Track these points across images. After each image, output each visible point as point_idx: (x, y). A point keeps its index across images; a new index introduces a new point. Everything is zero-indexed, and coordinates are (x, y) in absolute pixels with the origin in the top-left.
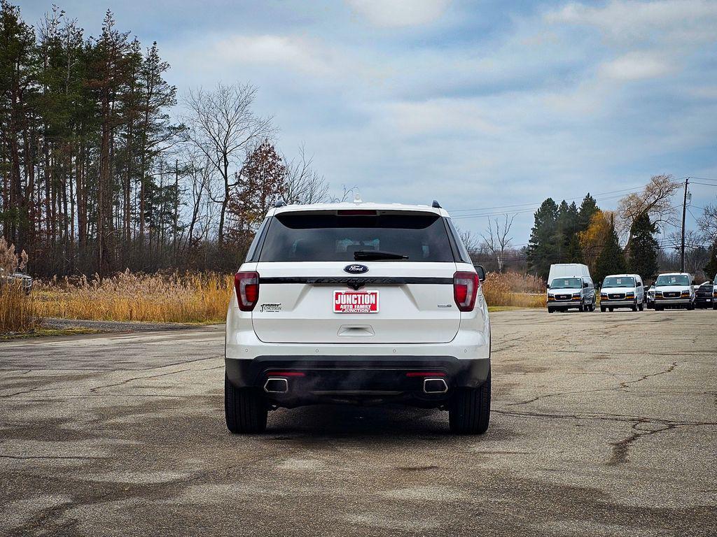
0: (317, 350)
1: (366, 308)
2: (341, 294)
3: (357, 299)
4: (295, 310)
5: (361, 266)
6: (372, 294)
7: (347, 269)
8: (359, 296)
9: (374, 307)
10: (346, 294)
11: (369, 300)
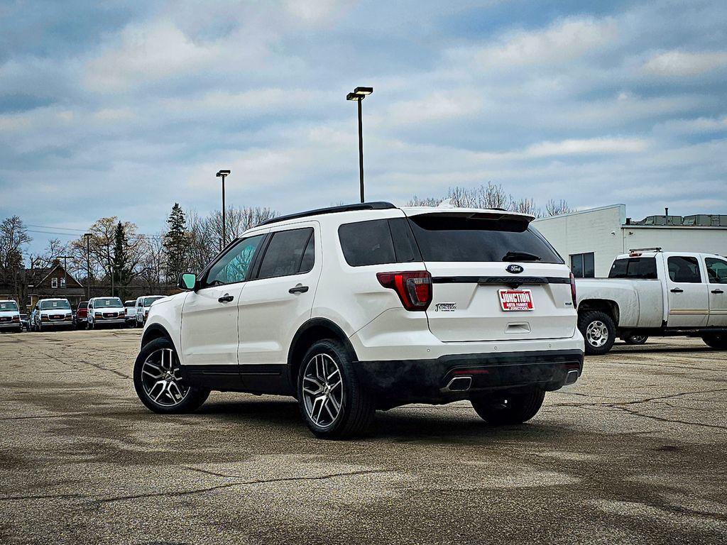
0: (496, 348)
1: (524, 306)
2: (505, 292)
3: (516, 297)
4: (469, 309)
5: (519, 267)
6: (526, 292)
7: (509, 269)
8: (517, 294)
9: (530, 305)
10: (508, 293)
11: (524, 298)
